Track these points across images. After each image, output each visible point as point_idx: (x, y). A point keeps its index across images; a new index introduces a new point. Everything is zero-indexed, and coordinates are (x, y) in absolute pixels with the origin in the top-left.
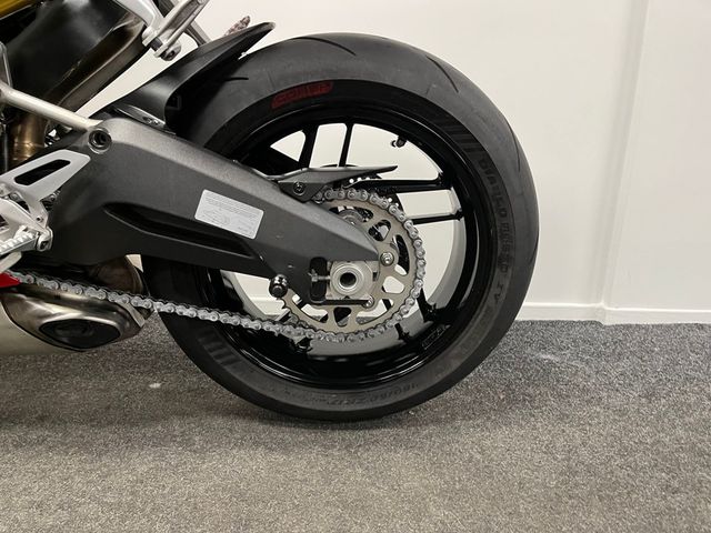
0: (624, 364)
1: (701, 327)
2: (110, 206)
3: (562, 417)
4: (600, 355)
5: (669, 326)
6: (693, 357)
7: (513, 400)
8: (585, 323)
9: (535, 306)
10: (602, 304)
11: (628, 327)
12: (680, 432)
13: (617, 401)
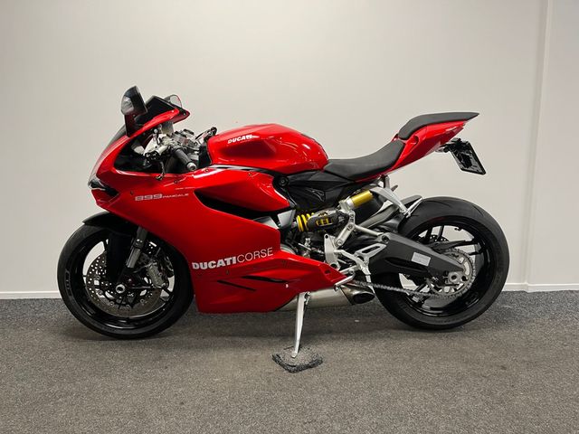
0: (541, 308)
1: (572, 292)
2: (387, 259)
3: (520, 327)
4: (529, 305)
5: (557, 292)
6: (569, 304)
7: (502, 320)
8: (519, 292)
9: (511, 284)
10: (526, 283)
11: (539, 293)
12: (566, 330)
13: (541, 321)
